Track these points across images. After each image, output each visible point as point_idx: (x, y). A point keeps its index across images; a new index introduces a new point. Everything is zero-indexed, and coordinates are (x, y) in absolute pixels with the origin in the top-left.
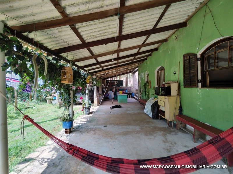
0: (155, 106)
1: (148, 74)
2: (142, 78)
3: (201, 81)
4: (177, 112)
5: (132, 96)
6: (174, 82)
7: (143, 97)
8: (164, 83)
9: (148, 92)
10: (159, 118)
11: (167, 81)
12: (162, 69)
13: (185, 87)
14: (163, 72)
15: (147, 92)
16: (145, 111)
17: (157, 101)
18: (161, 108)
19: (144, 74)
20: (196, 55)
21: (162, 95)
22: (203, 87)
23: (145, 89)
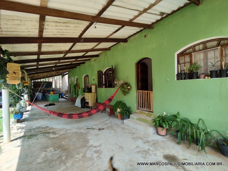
0: (83, 100)
1: (77, 78)
2: (72, 81)
3: (104, 85)
4: (95, 101)
5: (61, 97)
6: (94, 85)
7: (73, 96)
8: (88, 85)
9: (78, 92)
10: (86, 107)
11: (90, 84)
12: (87, 76)
13: (98, 88)
14: (87, 78)
15: (76, 92)
16: (76, 104)
17: (84, 97)
18: (87, 101)
19: (74, 78)
20: (102, 72)
21: (87, 92)
22: (105, 87)
23: (75, 89)
